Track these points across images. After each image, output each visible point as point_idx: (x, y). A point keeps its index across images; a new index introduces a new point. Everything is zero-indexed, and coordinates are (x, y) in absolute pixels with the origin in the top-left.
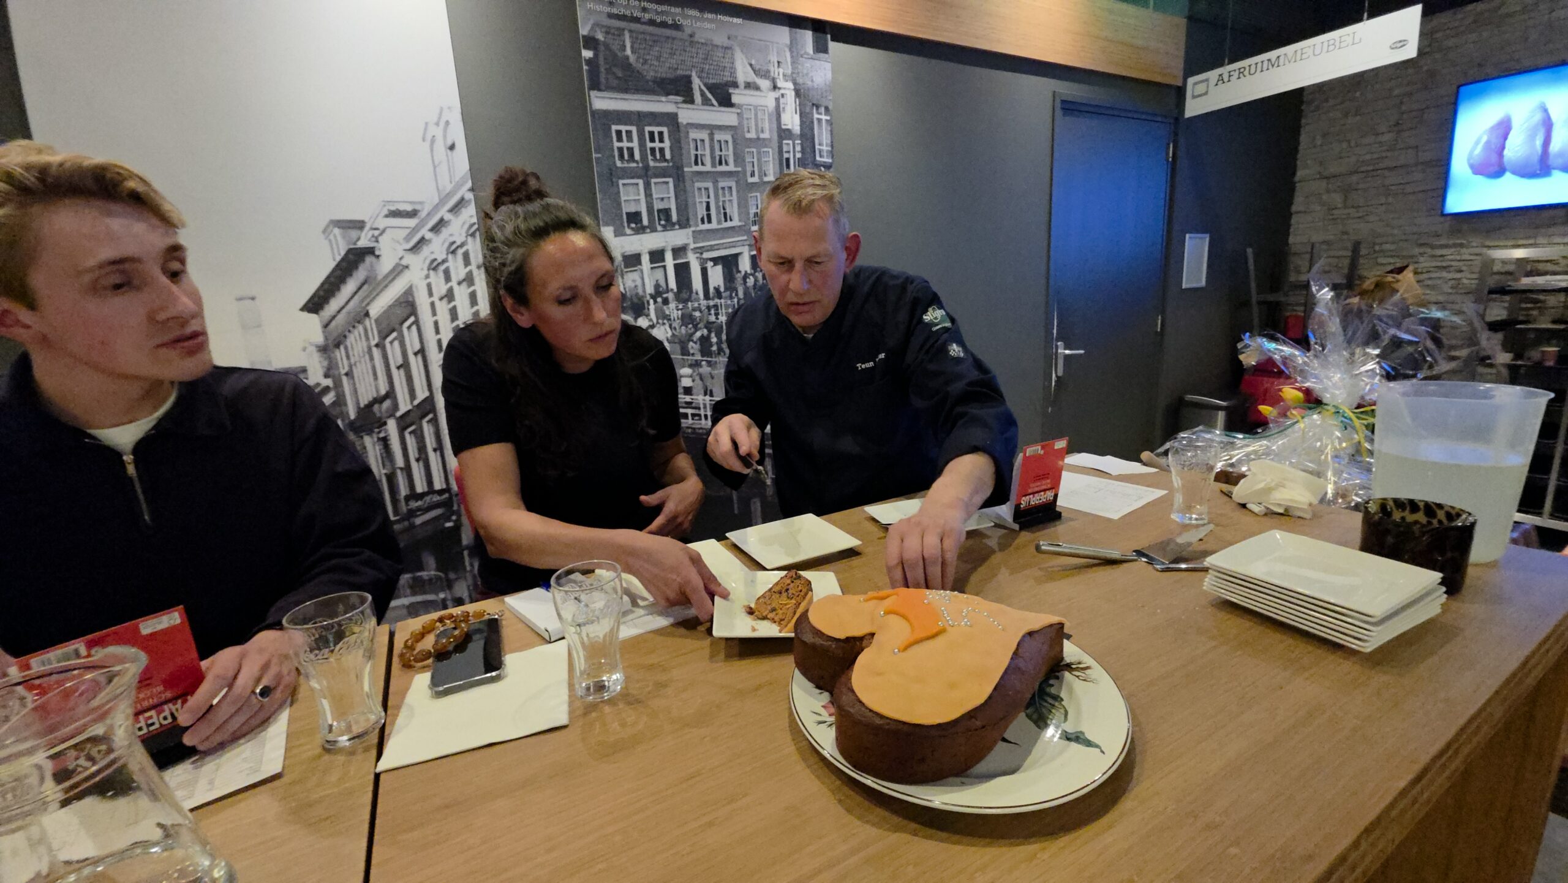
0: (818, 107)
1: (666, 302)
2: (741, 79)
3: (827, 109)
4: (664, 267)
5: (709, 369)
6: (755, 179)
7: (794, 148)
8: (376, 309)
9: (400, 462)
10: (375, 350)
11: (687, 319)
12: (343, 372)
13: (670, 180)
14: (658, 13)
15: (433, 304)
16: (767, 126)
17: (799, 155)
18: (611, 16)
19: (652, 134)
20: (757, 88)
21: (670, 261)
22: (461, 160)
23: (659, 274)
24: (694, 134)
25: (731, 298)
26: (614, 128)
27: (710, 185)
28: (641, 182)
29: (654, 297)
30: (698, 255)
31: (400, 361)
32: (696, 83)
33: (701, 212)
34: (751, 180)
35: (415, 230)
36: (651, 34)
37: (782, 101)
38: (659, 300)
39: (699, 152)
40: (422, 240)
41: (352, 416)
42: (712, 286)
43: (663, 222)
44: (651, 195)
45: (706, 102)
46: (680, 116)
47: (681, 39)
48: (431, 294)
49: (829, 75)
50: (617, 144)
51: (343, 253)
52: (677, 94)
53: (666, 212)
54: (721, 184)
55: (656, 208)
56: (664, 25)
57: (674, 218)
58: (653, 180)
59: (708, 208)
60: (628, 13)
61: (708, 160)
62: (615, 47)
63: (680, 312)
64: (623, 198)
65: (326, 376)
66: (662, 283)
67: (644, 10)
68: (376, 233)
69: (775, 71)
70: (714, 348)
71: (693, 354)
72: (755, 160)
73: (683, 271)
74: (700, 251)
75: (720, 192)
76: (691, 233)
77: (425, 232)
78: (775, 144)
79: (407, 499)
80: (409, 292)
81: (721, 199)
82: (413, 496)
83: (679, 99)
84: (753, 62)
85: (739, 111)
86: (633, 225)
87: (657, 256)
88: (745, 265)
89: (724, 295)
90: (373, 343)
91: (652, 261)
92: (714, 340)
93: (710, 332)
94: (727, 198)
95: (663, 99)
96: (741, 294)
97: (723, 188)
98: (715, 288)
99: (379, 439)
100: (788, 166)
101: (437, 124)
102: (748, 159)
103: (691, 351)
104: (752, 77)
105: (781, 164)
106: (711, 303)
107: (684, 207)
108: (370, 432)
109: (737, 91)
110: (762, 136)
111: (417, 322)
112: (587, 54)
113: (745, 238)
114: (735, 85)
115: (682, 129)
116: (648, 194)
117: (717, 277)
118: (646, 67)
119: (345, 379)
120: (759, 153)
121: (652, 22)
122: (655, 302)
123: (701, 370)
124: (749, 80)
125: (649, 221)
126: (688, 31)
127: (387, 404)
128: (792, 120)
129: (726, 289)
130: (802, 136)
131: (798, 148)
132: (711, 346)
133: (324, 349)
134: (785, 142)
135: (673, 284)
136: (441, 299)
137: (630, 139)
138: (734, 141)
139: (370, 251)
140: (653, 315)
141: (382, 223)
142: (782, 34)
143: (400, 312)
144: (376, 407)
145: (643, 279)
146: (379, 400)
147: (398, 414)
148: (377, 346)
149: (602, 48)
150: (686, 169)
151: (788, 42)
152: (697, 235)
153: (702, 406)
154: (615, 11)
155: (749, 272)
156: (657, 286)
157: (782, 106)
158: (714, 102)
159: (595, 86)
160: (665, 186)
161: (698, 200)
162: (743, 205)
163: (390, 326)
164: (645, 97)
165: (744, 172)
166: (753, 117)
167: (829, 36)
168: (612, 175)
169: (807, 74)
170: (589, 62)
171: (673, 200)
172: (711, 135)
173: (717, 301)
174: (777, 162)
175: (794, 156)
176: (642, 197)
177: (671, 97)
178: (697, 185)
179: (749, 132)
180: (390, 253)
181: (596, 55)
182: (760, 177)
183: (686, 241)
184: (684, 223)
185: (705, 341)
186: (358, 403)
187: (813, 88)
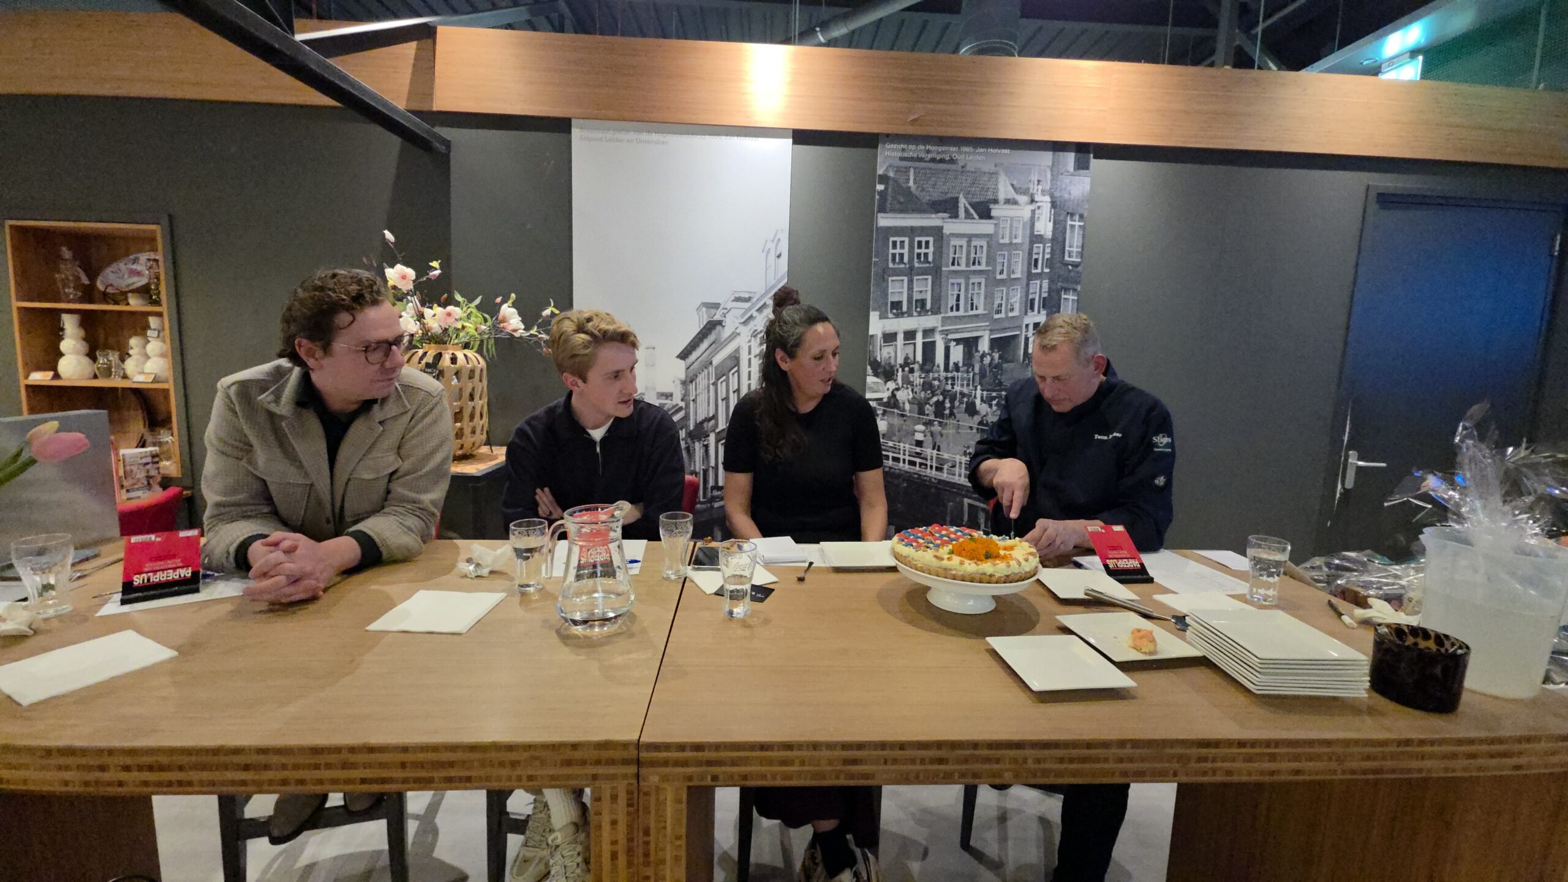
0: (1072, 215)
1: (912, 371)
2: (1002, 196)
3: (1081, 217)
4: (915, 344)
5: (940, 428)
6: (1004, 276)
7: (1044, 250)
8: (717, 360)
9: (713, 463)
10: (711, 386)
11: (927, 386)
12: (692, 398)
13: (930, 278)
14: (938, 153)
15: (750, 360)
16: (1020, 233)
17: (1047, 256)
18: (902, 159)
19: (920, 243)
20: (1015, 203)
21: (919, 340)
22: (784, 264)
23: (910, 349)
24: (954, 242)
25: (968, 372)
26: (892, 239)
27: (962, 281)
28: (906, 279)
29: (903, 367)
30: (944, 336)
31: (724, 396)
32: (963, 202)
33: (952, 302)
34: (999, 277)
35: (749, 309)
36: (930, 169)
37: (1037, 212)
38: (907, 369)
39: (957, 256)
40: (751, 317)
41: (692, 428)
42: (952, 361)
43: (918, 309)
44: (912, 289)
45: (968, 216)
46: (945, 228)
47: (954, 171)
48: (750, 353)
49: (1088, 188)
50: (891, 251)
51: (705, 323)
52: (945, 212)
53: (922, 302)
54: (972, 281)
55: (914, 299)
56: (942, 161)
57: (929, 306)
58: (916, 278)
59: (958, 299)
60: (915, 155)
61: (963, 261)
62: (901, 181)
63: (922, 380)
64: (890, 291)
65: (682, 400)
66: (911, 356)
67: (928, 152)
68: (725, 311)
69: (1036, 189)
70: (947, 412)
71: (928, 415)
72: (1006, 261)
73: (929, 349)
74: (945, 333)
75: (970, 287)
76: (940, 319)
77: (754, 312)
78: (1026, 247)
79: (713, 488)
80: (737, 350)
81: (970, 292)
82: (716, 487)
83: (946, 215)
84: (1015, 183)
85: (995, 222)
86: (895, 311)
87: (910, 335)
88: (984, 346)
89: (961, 369)
90: (711, 382)
91: (906, 338)
92: (948, 405)
93: (945, 398)
94: (976, 291)
95: (933, 216)
96: (977, 370)
97: (973, 284)
98: (954, 363)
99: (704, 445)
100: (1036, 266)
101: (773, 241)
102: (999, 260)
103: (927, 412)
104: (1012, 194)
105: (1029, 264)
106: (950, 375)
107: (937, 299)
108: (699, 440)
109: (997, 206)
110: (1015, 241)
111: (738, 371)
112: (880, 187)
113: (987, 324)
114: (996, 201)
115: (945, 238)
116: (910, 289)
117: (957, 354)
118: (924, 193)
119: (692, 403)
120: (1010, 255)
121: (933, 160)
122: (903, 370)
123: (933, 428)
124: (1009, 197)
125: (908, 308)
126: (961, 164)
127: (712, 422)
128: (1045, 227)
129: (964, 365)
130: (1054, 239)
131: (1048, 250)
132: (945, 410)
133: (684, 383)
134: (1035, 245)
135: (919, 358)
136: (755, 357)
137: (902, 247)
138: (989, 246)
139: (720, 323)
140: (900, 381)
141: (730, 305)
142: (1047, 157)
143: (730, 363)
144: (705, 425)
145: (896, 352)
146: (708, 420)
147: (717, 431)
148: (713, 384)
149: (891, 182)
150: (943, 269)
151: (1050, 164)
152: (945, 320)
153: (929, 458)
154: (906, 155)
155: (987, 352)
156: (906, 358)
157: (1037, 216)
158: (976, 216)
159: (882, 209)
160: (924, 282)
161: (950, 293)
162: (989, 297)
163: (722, 373)
164: (918, 216)
165: (994, 272)
166: (1008, 226)
167: (1092, 155)
168: (885, 274)
169: (1065, 189)
170: (881, 193)
171: (929, 293)
172: (969, 243)
173: (955, 374)
174: (1026, 262)
175: (1043, 257)
176: (905, 290)
177: (940, 215)
178: (951, 281)
179: (1003, 238)
180: (731, 324)
181: (886, 189)
182: (1009, 275)
183: (936, 325)
184: (936, 311)
185: (939, 406)
186: (696, 420)
187: (1069, 200)
